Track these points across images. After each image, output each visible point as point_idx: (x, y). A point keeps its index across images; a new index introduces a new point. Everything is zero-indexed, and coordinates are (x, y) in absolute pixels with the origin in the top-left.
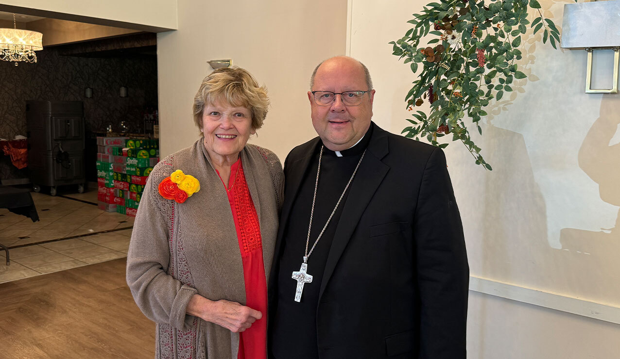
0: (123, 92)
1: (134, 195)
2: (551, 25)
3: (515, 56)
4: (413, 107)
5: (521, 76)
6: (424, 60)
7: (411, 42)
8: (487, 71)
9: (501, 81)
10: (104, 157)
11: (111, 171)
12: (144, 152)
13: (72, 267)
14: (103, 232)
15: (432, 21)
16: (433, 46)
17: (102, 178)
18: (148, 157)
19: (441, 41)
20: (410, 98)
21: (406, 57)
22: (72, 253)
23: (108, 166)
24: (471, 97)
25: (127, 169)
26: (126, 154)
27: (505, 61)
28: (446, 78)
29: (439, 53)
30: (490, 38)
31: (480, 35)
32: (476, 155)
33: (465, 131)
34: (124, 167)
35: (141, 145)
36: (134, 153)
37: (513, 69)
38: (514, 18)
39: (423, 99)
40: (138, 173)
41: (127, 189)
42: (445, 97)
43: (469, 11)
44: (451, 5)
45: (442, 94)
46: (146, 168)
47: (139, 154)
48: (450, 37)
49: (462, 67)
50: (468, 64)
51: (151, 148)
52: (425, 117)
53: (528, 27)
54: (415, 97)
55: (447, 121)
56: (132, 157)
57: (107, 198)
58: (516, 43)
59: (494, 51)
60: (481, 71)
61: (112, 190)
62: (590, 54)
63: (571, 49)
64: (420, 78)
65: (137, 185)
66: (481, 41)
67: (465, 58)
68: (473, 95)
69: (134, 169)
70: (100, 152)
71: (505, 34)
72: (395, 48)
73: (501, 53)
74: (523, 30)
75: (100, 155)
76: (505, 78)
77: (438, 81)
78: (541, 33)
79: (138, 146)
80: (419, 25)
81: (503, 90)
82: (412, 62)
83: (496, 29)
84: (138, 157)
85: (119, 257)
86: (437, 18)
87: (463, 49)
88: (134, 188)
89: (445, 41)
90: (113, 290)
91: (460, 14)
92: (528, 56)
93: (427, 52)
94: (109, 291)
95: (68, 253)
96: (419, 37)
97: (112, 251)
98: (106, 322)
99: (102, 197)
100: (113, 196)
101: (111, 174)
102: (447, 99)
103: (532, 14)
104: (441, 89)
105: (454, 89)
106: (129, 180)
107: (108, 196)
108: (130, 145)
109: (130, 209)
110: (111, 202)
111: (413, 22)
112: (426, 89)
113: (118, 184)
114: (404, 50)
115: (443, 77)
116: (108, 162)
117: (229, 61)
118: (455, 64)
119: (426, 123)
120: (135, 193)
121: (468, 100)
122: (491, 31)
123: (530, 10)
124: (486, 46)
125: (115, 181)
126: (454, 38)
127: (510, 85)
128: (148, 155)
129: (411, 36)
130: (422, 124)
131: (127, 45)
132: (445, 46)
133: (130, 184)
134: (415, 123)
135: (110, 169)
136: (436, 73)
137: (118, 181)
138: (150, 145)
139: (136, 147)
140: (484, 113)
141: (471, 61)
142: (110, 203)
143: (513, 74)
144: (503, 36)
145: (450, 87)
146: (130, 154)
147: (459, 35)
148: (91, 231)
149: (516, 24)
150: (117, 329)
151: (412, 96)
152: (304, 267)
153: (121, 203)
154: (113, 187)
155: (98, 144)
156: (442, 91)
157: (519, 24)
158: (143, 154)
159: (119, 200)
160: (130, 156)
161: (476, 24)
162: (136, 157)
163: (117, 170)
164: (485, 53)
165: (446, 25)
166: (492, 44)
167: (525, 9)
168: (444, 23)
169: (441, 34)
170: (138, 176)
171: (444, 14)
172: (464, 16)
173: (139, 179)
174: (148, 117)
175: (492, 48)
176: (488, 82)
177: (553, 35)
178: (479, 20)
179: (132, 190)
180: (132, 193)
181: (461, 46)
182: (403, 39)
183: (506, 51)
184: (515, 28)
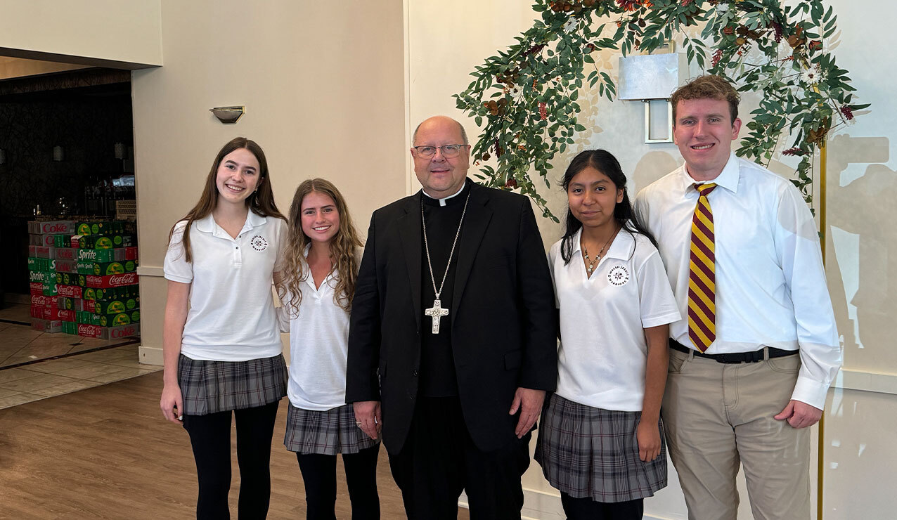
0: (58, 154)
1: (91, 305)
2: (607, 78)
3: (574, 110)
4: (480, 162)
5: (581, 128)
6: (488, 114)
7: (475, 94)
8: (550, 124)
9: (564, 133)
10: (40, 251)
11: (53, 271)
12: (105, 239)
13: (25, 402)
14: (52, 358)
15: (495, 74)
16: (496, 99)
17: (37, 282)
18: (111, 247)
19: (504, 94)
20: (477, 153)
21: (470, 111)
22: (16, 386)
23: (49, 264)
24: (537, 150)
25: (79, 266)
26: (78, 245)
27: (565, 114)
28: (511, 131)
29: (503, 106)
30: (551, 92)
31: (541, 89)
32: (543, 208)
33: (531, 184)
34: (75, 264)
35: (101, 230)
36: (90, 242)
37: (573, 122)
38: (570, 73)
39: (489, 153)
40: (98, 271)
41: (79, 297)
42: (511, 150)
43: (529, 65)
44: (512, 59)
45: (508, 148)
46: (109, 263)
47: (97, 243)
48: (512, 90)
49: (526, 121)
50: (531, 116)
51: (115, 234)
52: (493, 172)
53: (584, 81)
54: (482, 151)
55: (514, 176)
56: (87, 248)
57: (48, 313)
58: (575, 96)
59: (556, 104)
60: (544, 124)
61: (54, 300)
62: (647, 104)
63: (630, 100)
64: (485, 132)
65: (95, 290)
66: (542, 95)
67: (528, 111)
68: (539, 149)
69: (91, 266)
70: (34, 243)
71: (563, 88)
72: (459, 101)
73: (560, 106)
74: (579, 84)
75: (34, 248)
76: (567, 131)
77: (503, 135)
78: (596, 86)
79: (96, 232)
80: (481, 78)
81: (566, 142)
82: (476, 116)
83: (555, 83)
84: (96, 248)
85: (89, 387)
86: (498, 72)
87: (526, 102)
88: (90, 294)
89: (508, 94)
90: (93, 423)
91: (521, 67)
92: (591, 107)
93: (490, 105)
94: (90, 425)
95: (10, 386)
96: (483, 89)
97: (75, 380)
98: (99, 457)
99: (38, 312)
100: (55, 309)
101: (53, 275)
102: (513, 153)
103: (587, 68)
104: (506, 143)
105: (519, 143)
106: (82, 283)
107: (48, 309)
108: (82, 231)
109: (85, 325)
110: (54, 317)
111: (475, 74)
112: (492, 143)
113: (64, 290)
114: (467, 103)
115: (508, 130)
116: (49, 259)
117: (241, 108)
118: (519, 118)
119: (494, 177)
120: (92, 301)
121: (534, 154)
122: (549, 85)
123: (585, 65)
124: (546, 99)
125: (58, 287)
126: (516, 91)
127: (571, 137)
128: (111, 244)
129: (474, 88)
130: (490, 179)
131: (68, 84)
132: (509, 98)
133: (84, 289)
134: (483, 178)
135: (51, 268)
136: (501, 127)
137: (64, 285)
138: (113, 230)
139: (92, 233)
140: (550, 166)
141: (535, 114)
142: (51, 320)
143: (573, 127)
144: (562, 90)
145: (516, 141)
146: (83, 244)
147: (521, 89)
148: (34, 357)
149: (573, 78)
150: (116, 463)
151: (479, 150)
152: (438, 302)
153: (69, 319)
154: (56, 296)
155: (30, 231)
156: (508, 145)
157: (576, 78)
158: (104, 243)
159: (65, 314)
160: (83, 246)
161: (536, 78)
162: (94, 248)
163: (61, 270)
164: (547, 106)
165: (507, 78)
166: (553, 98)
167: (581, 64)
168: (505, 76)
169: (503, 87)
170: (97, 276)
171: (505, 68)
172: (524, 70)
173: (99, 280)
174: (91, 191)
175: (553, 101)
176: (552, 135)
177: (609, 88)
178: (538, 75)
179: (87, 297)
180: (86, 302)
181: (523, 99)
182: (466, 93)
183: (566, 104)
184: (572, 82)
